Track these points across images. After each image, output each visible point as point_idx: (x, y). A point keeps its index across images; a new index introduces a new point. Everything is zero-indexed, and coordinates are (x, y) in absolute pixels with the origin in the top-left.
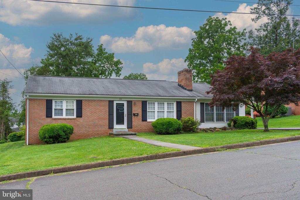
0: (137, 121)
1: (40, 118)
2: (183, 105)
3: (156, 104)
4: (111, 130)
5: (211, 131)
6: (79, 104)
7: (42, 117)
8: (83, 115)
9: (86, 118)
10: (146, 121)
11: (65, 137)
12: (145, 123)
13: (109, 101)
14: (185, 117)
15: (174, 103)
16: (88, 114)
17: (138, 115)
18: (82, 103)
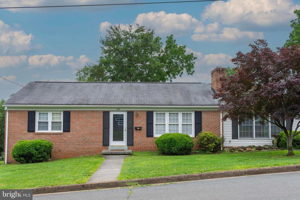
0: (140, 137)
1: (21, 133)
2: (204, 116)
3: (167, 115)
4: (106, 147)
5: (240, 151)
6: (67, 115)
7: (23, 131)
8: (71, 129)
9: (75, 133)
10: (152, 136)
11: (39, 156)
12: (150, 139)
13: (104, 112)
14: (205, 132)
15: (192, 113)
16: (78, 128)
17: (140, 129)
18: (71, 115)
